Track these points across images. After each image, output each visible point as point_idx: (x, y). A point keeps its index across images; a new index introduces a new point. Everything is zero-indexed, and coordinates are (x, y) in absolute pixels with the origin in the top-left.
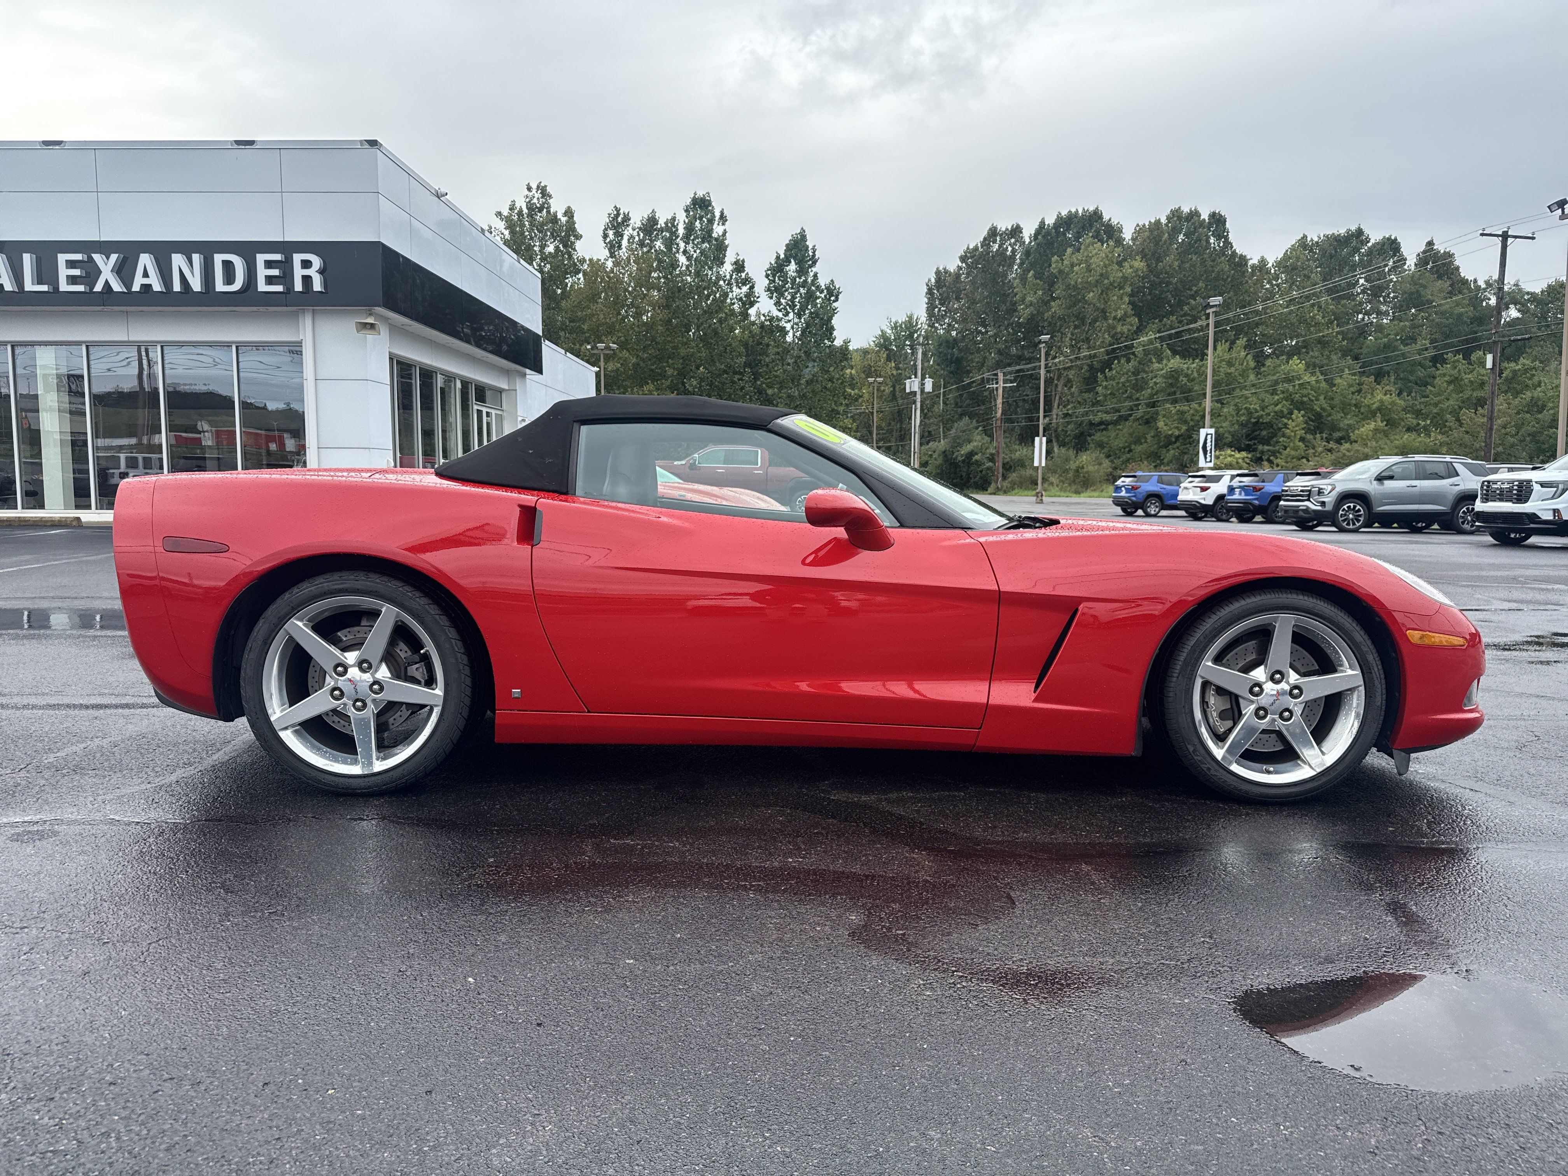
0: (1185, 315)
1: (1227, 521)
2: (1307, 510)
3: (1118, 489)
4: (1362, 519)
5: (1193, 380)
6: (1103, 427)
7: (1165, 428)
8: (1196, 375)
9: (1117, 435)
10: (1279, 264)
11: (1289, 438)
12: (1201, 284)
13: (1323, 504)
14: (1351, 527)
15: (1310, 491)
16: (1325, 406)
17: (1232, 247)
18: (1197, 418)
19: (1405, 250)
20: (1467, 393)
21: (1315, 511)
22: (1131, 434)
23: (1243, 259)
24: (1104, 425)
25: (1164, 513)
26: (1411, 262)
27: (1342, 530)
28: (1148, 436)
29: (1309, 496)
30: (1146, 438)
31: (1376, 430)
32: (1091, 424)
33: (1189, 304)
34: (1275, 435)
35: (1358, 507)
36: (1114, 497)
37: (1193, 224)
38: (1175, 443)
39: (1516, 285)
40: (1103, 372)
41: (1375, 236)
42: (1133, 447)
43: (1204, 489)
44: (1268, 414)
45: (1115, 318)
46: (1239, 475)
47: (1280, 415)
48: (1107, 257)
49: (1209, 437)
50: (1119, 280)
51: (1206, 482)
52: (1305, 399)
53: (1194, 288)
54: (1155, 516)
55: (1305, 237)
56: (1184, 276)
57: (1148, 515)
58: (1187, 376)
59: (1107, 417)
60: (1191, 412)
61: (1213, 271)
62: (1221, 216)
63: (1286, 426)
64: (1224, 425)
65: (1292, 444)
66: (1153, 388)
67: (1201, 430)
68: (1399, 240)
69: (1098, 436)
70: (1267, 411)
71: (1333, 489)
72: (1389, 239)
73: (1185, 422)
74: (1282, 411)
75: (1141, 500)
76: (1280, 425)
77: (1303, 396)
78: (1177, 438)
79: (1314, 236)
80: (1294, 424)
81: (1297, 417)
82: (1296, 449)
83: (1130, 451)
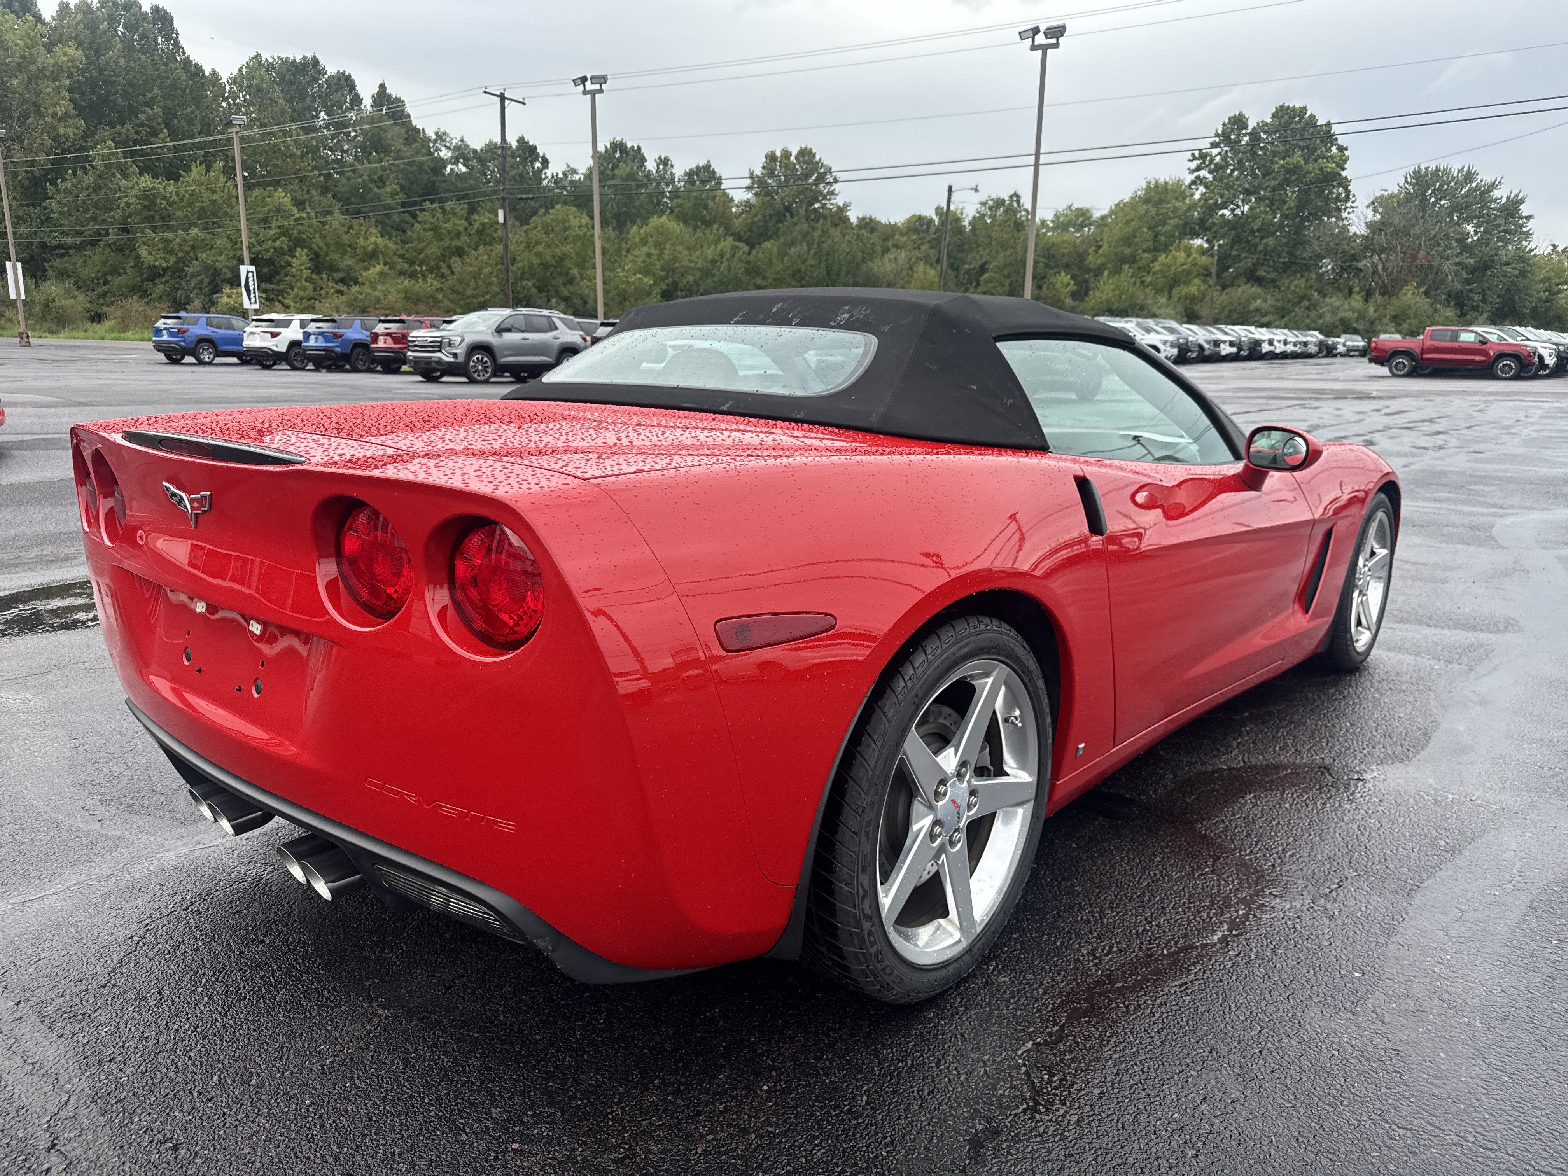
0: (142, 125)
1: (303, 369)
2: (439, 362)
3: (158, 332)
4: (489, 370)
5: (174, 203)
6: (62, 251)
7: (150, 258)
8: (175, 197)
9: (85, 261)
10: (234, 81)
11: (294, 276)
12: (156, 91)
13: (455, 355)
14: (481, 378)
15: (441, 342)
16: (321, 244)
17: (184, 53)
18: (187, 248)
19: (360, 89)
20: (447, 242)
21: (448, 363)
22: (104, 263)
23: (199, 68)
24: (64, 250)
25: (218, 360)
26: (367, 102)
27: (472, 381)
28: (127, 266)
29: (440, 347)
30: (125, 269)
31: (382, 274)
32: (44, 245)
33: (144, 112)
34: (277, 273)
35: (485, 359)
36: (155, 342)
37: (133, 15)
38: (163, 276)
39: (462, 140)
40: (53, 183)
41: (331, 69)
42: (109, 278)
43: (274, 335)
44: (267, 250)
45: (54, 115)
46: (313, 320)
47: (280, 252)
48: (28, 34)
49: (250, 275)
50: (51, 68)
51: (276, 327)
52: (304, 236)
53: (149, 95)
54: (210, 364)
55: (258, 55)
56: (134, 77)
57: (201, 363)
58: (164, 198)
59: (69, 240)
60: (178, 240)
61: (168, 78)
62: (166, 12)
63: (289, 264)
64: (220, 258)
65: (299, 284)
66: (124, 210)
67: (241, 267)
68: (353, 77)
69: (57, 263)
70: (264, 246)
71: (463, 340)
72: (343, 74)
73: (171, 252)
74: (282, 248)
75: (192, 346)
76: (282, 263)
77: (300, 233)
78: (165, 270)
79: (267, 56)
80: (298, 262)
81: (301, 255)
82: (304, 289)
83: (106, 283)
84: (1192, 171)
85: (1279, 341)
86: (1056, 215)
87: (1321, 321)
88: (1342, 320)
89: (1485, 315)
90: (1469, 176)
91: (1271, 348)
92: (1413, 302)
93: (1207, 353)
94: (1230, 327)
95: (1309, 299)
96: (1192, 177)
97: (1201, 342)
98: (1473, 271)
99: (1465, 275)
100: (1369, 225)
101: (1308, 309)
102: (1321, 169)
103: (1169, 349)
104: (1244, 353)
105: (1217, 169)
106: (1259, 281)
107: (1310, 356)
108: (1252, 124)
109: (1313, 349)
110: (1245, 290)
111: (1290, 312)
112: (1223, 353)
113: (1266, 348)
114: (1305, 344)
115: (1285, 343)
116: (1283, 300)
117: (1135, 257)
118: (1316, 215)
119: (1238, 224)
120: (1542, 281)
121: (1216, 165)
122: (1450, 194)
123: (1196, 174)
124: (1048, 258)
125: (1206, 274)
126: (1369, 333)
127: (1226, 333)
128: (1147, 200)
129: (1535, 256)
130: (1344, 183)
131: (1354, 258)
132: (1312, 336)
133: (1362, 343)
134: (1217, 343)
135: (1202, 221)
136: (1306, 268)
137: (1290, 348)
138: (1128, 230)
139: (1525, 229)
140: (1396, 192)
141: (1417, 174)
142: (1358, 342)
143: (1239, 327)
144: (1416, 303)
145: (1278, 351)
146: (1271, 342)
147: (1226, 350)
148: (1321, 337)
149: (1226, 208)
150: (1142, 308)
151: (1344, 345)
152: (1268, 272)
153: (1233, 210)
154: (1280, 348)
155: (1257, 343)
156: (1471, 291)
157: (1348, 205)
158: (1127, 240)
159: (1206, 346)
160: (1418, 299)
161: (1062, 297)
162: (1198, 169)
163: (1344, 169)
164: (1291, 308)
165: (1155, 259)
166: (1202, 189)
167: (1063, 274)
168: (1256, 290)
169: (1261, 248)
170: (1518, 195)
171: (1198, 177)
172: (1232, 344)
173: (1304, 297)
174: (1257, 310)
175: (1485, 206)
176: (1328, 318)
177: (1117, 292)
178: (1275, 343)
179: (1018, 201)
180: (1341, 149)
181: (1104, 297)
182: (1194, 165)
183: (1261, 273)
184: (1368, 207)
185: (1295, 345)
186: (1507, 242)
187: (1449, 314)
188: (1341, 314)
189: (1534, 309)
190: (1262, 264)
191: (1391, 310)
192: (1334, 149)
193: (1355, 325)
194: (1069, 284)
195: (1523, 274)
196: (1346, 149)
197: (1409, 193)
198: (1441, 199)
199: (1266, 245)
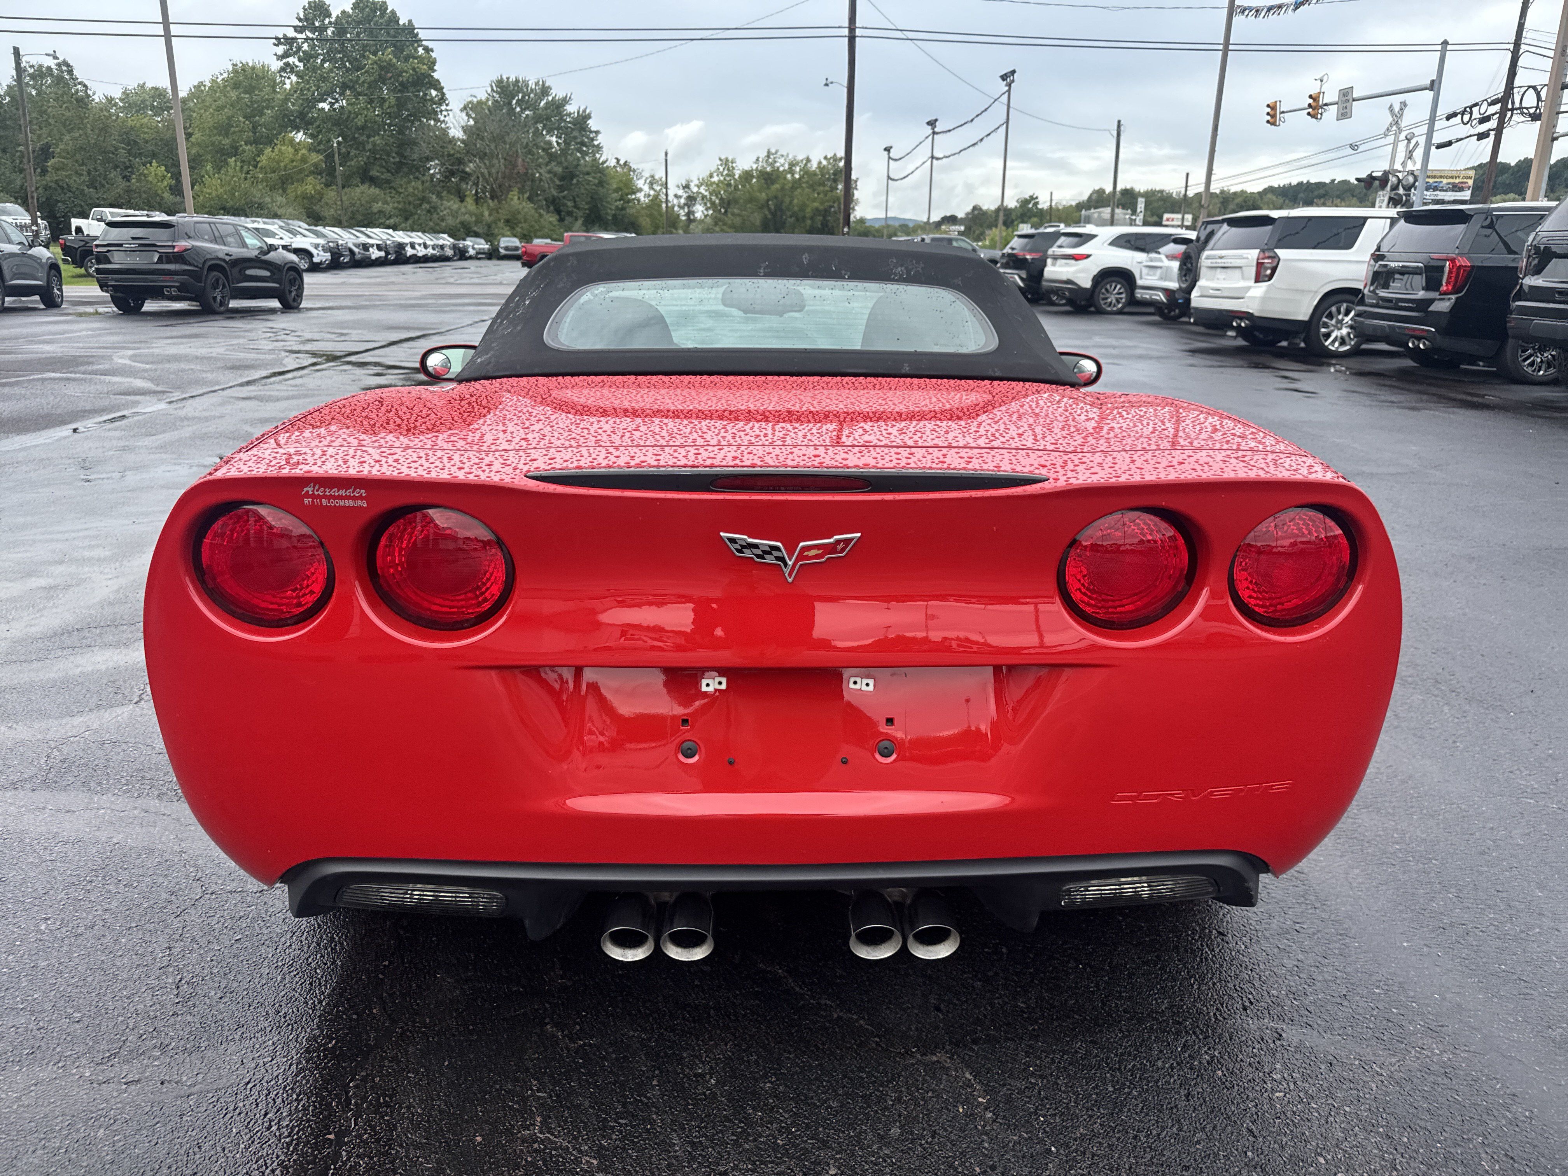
84: (280, 58)
85: (420, 245)
86: (123, 93)
87: (444, 224)
88: (462, 223)
89: (580, 222)
90: (545, 91)
91: (414, 252)
92: (521, 207)
93: (358, 257)
94: (369, 229)
95: (429, 202)
96: (280, 64)
97: (351, 245)
98: (562, 179)
99: (558, 182)
100: (465, 129)
101: (429, 211)
102: (414, 69)
103: (322, 253)
104: (392, 257)
105: (306, 58)
106: (373, 181)
107: (447, 259)
108: (335, 13)
109: (449, 252)
110: (362, 192)
111: (412, 214)
112: (373, 257)
113: (410, 252)
114: (442, 247)
115: (426, 246)
116: (405, 202)
117: (237, 148)
118: (416, 115)
119: (338, 121)
120: (616, 190)
121: (304, 52)
122: (533, 106)
123: (285, 60)
124: (128, 144)
125: (316, 171)
126: (489, 236)
127: (369, 237)
128: (236, 86)
129: (607, 167)
130: (436, 85)
131: (460, 161)
132: (444, 239)
133: (487, 247)
134: (366, 247)
135: (302, 115)
136: (417, 169)
137: (430, 251)
138: (222, 117)
139: (596, 143)
140: (484, 99)
141: (500, 82)
142: (483, 245)
143: (378, 229)
144: (524, 207)
145: (420, 254)
146: (413, 246)
147: (375, 254)
148: (452, 240)
149: (325, 101)
150: (261, 206)
151: (473, 248)
152: (382, 174)
153: (332, 104)
154: (421, 252)
155: (401, 246)
156: (564, 197)
157: (443, 108)
158: (224, 129)
159: (356, 250)
160: (524, 204)
161: (160, 192)
162: (286, 55)
163: (434, 71)
164: (413, 211)
165: (260, 153)
166: (294, 78)
167: (154, 164)
168: (374, 191)
169: (369, 147)
170: (584, 111)
171: (287, 64)
172: (379, 247)
173: (423, 199)
174: (380, 212)
175: (562, 119)
176: (450, 221)
177: (228, 188)
178: (417, 246)
179: (70, 72)
180: (427, 50)
181: (214, 194)
182: (280, 50)
183: (374, 173)
184: (461, 110)
185: (434, 249)
186: (585, 154)
187: (551, 219)
188: (461, 218)
189: (614, 216)
190: (374, 164)
191: (504, 214)
192: (421, 50)
193: (475, 229)
194: (164, 177)
195: (601, 184)
196: (432, 51)
197: (497, 101)
198: (525, 109)
199: (374, 145)
